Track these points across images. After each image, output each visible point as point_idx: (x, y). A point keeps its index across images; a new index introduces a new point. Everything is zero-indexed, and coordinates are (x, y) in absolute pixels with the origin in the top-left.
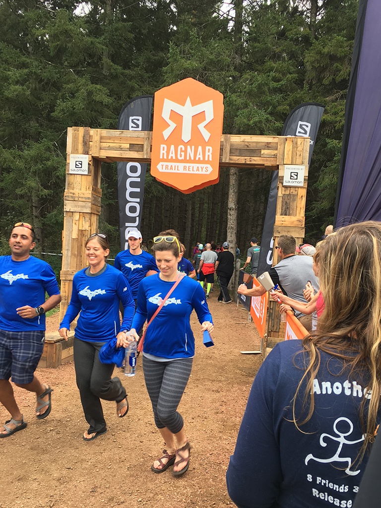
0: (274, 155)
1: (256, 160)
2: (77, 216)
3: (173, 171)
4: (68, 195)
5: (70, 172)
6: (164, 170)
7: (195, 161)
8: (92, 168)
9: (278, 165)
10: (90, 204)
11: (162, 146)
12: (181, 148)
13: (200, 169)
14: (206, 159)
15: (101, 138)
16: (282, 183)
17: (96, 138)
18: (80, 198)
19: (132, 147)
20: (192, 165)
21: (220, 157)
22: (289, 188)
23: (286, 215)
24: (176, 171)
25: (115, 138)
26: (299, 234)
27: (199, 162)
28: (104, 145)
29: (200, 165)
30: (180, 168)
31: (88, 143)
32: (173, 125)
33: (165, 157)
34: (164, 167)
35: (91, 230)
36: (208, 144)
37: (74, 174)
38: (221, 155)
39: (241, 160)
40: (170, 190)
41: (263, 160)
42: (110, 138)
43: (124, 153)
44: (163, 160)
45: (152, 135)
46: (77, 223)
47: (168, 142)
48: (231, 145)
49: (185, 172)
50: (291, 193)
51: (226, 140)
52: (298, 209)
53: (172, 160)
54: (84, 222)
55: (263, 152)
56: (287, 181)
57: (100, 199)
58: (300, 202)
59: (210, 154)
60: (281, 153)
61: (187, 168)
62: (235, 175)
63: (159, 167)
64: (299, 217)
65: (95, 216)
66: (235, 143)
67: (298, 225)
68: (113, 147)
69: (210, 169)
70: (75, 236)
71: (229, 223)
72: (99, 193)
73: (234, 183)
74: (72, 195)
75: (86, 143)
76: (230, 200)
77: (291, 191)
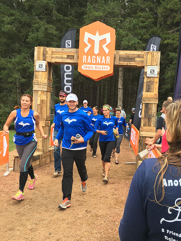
0: (142, 61)
1: (133, 64)
2: (40, 93)
3: (90, 69)
4: (35, 82)
5: (36, 70)
6: (85, 69)
7: (101, 64)
8: (47, 68)
9: (144, 66)
10: (46, 87)
11: (84, 56)
12: (94, 57)
13: (104, 68)
14: (107, 63)
15: (52, 52)
16: (146, 75)
17: (49, 52)
18: (41, 84)
19: (69, 57)
20: (99, 66)
21: (114, 62)
22: (150, 78)
23: (148, 92)
24: (91, 69)
25: (59, 52)
26: (155, 102)
27: (103, 64)
28: (54, 56)
29: (104, 66)
30: (93, 68)
31: (45, 55)
32: (89, 46)
33: (86, 62)
34: (85, 67)
35: (47, 100)
36: (108, 55)
37: (38, 71)
38: (114, 61)
39: (125, 63)
40: (88, 79)
41: (136, 63)
42: (57, 52)
43: (64, 60)
44: (85, 64)
45: (79, 50)
46: (40, 96)
47: (87, 54)
48: (120, 56)
49: (96, 70)
50: (151, 81)
51: (117, 53)
52: (155, 89)
53: (89, 64)
54: (43, 96)
55: (136, 59)
56: (149, 74)
57: (52, 84)
58: (155, 85)
59: (109, 60)
60: (146, 60)
61: (97, 68)
62: (122, 71)
63: (83, 67)
64: (155, 93)
65: (49, 93)
66: (122, 55)
67: (154, 97)
68: (58, 57)
69: (109, 68)
70: (39, 103)
71: (119, 96)
72: (51, 80)
73: (121, 75)
74: (37, 82)
75: (44, 55)
76: (119, 84)
77: (151, 80)
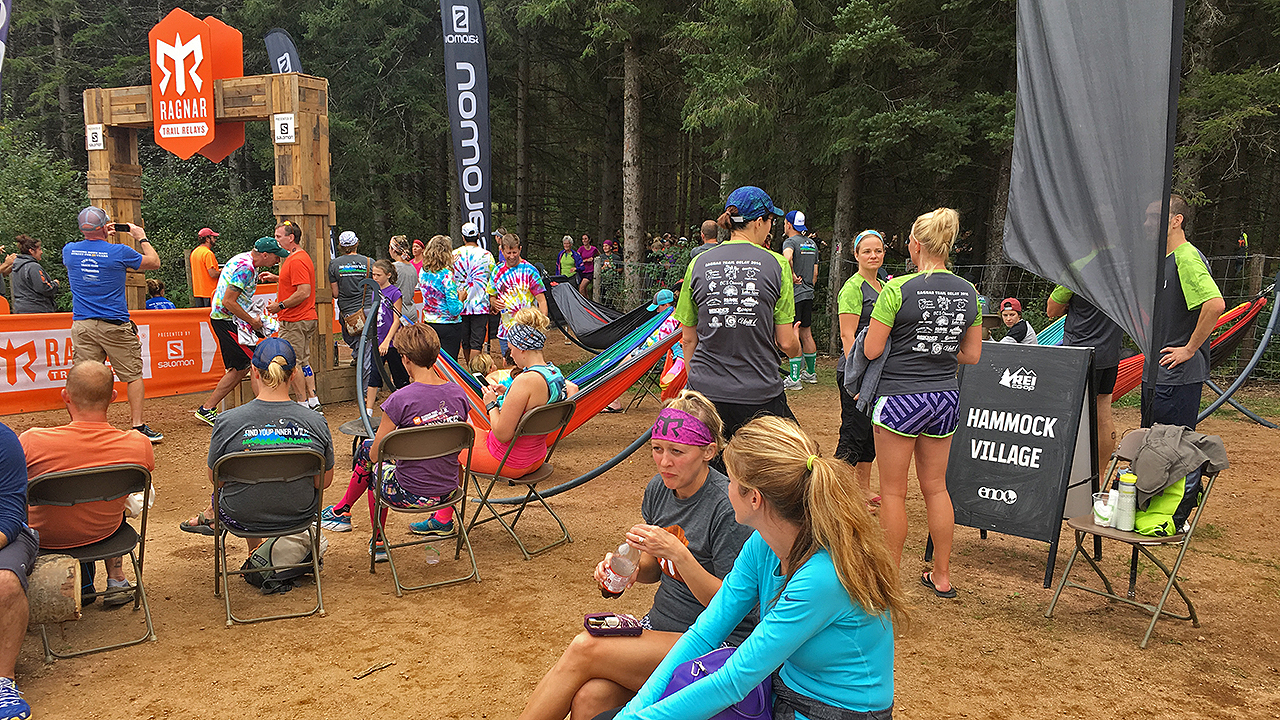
0: (264, 102)
3: (174, 135)
5: (90, 148)
6: (167, 135)
7: (192, 120)
9: (269, 115)
10: (108, 187)
11: (162, 103)
12: (178, 104)
13: (198, 130)
14: (202, 115)
15: (111, 100)
16: (275, 140)
17: (106, 101)
18: (100, 182)
19: (138, 108)
20: (189, 125)
22: (284, 146)
24: (176, 135)
25: (123, 98)
26: (297, 210)
27: (195, 120)
28: (115, 108)
29: (196, 125)
30: (180, 130)
32: (168, 74)
33: (166, 118)
34: (166, 131)
36: (201, 95)
37: (93, 150)
38: (215, 108)
39: (235, 112)
41: (255, 110)
42: (118, 99)
43: (132, 117)
44: (164, 122)
45: (151, 90)
47: (166, 97)
49: (184, 135)
50: (287, 153)
53: (171, 121)
55: (253, 99)
56: (278, 136)
58: (295, 164)
59: (204, 108)
60: (269, 98)
61: (187, 130)
63: (162, 131)
65: (129, 202)
68: (122, 110)
69: (206, 129)
72: (132, 170)
74: (93, 177)
75: (99, 110)
77: (286, 150)
